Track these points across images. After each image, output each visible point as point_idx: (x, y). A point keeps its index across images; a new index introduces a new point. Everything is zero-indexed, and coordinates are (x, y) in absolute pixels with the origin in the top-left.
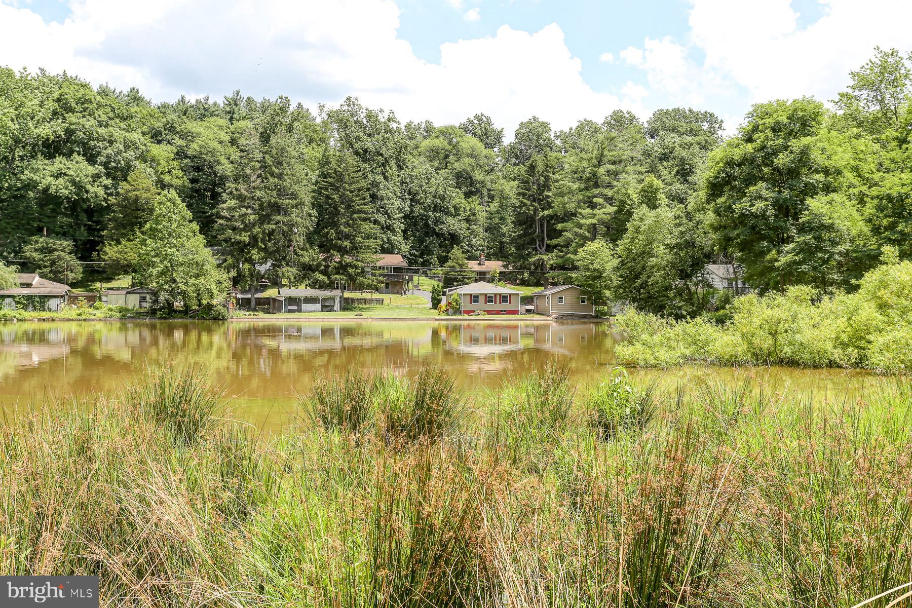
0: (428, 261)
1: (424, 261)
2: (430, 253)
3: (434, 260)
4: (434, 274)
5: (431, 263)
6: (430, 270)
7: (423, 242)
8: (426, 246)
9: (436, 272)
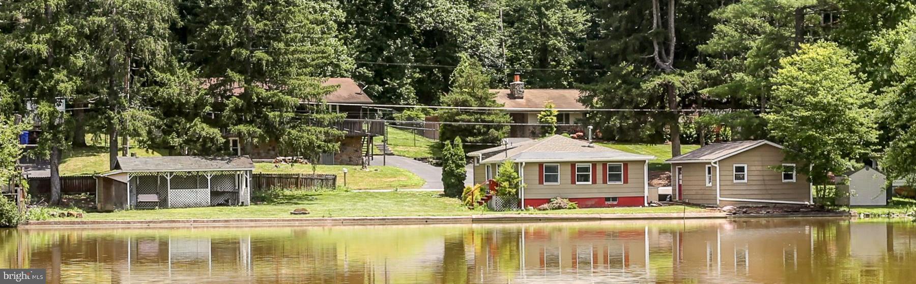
0: (393, 90)
1: (386, 91)
2: (398, 72)
3: (408, 90)
4: (410, 118)
5: (401, 94)
6: (400, 110)
7: (381, 50)
8: (389, 59)
9: (413, 114)
